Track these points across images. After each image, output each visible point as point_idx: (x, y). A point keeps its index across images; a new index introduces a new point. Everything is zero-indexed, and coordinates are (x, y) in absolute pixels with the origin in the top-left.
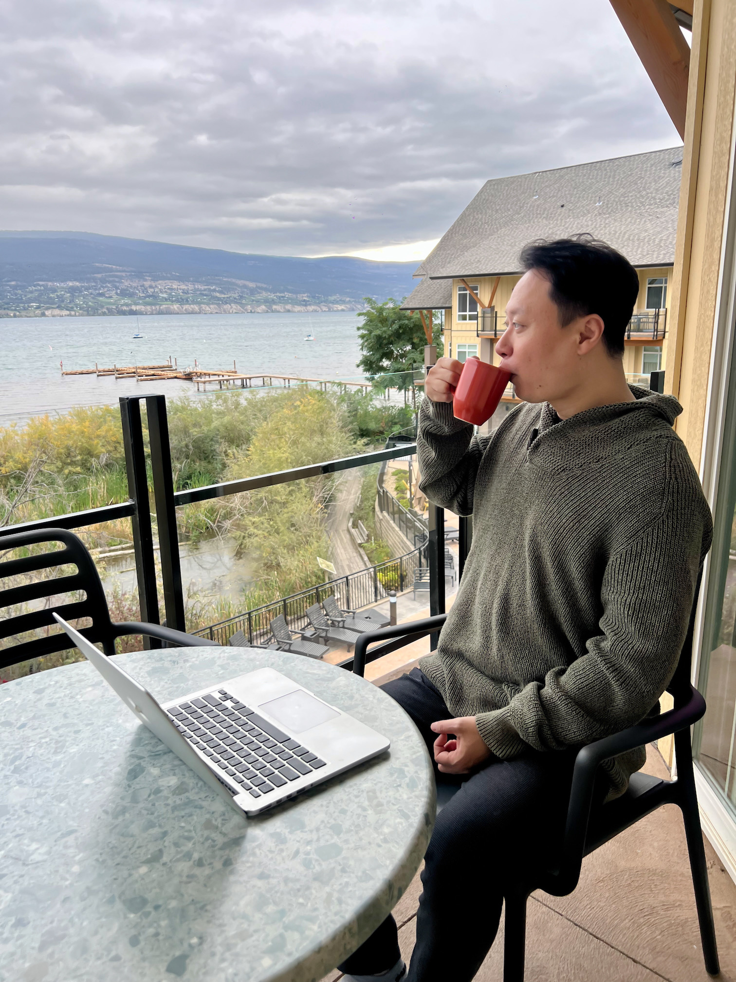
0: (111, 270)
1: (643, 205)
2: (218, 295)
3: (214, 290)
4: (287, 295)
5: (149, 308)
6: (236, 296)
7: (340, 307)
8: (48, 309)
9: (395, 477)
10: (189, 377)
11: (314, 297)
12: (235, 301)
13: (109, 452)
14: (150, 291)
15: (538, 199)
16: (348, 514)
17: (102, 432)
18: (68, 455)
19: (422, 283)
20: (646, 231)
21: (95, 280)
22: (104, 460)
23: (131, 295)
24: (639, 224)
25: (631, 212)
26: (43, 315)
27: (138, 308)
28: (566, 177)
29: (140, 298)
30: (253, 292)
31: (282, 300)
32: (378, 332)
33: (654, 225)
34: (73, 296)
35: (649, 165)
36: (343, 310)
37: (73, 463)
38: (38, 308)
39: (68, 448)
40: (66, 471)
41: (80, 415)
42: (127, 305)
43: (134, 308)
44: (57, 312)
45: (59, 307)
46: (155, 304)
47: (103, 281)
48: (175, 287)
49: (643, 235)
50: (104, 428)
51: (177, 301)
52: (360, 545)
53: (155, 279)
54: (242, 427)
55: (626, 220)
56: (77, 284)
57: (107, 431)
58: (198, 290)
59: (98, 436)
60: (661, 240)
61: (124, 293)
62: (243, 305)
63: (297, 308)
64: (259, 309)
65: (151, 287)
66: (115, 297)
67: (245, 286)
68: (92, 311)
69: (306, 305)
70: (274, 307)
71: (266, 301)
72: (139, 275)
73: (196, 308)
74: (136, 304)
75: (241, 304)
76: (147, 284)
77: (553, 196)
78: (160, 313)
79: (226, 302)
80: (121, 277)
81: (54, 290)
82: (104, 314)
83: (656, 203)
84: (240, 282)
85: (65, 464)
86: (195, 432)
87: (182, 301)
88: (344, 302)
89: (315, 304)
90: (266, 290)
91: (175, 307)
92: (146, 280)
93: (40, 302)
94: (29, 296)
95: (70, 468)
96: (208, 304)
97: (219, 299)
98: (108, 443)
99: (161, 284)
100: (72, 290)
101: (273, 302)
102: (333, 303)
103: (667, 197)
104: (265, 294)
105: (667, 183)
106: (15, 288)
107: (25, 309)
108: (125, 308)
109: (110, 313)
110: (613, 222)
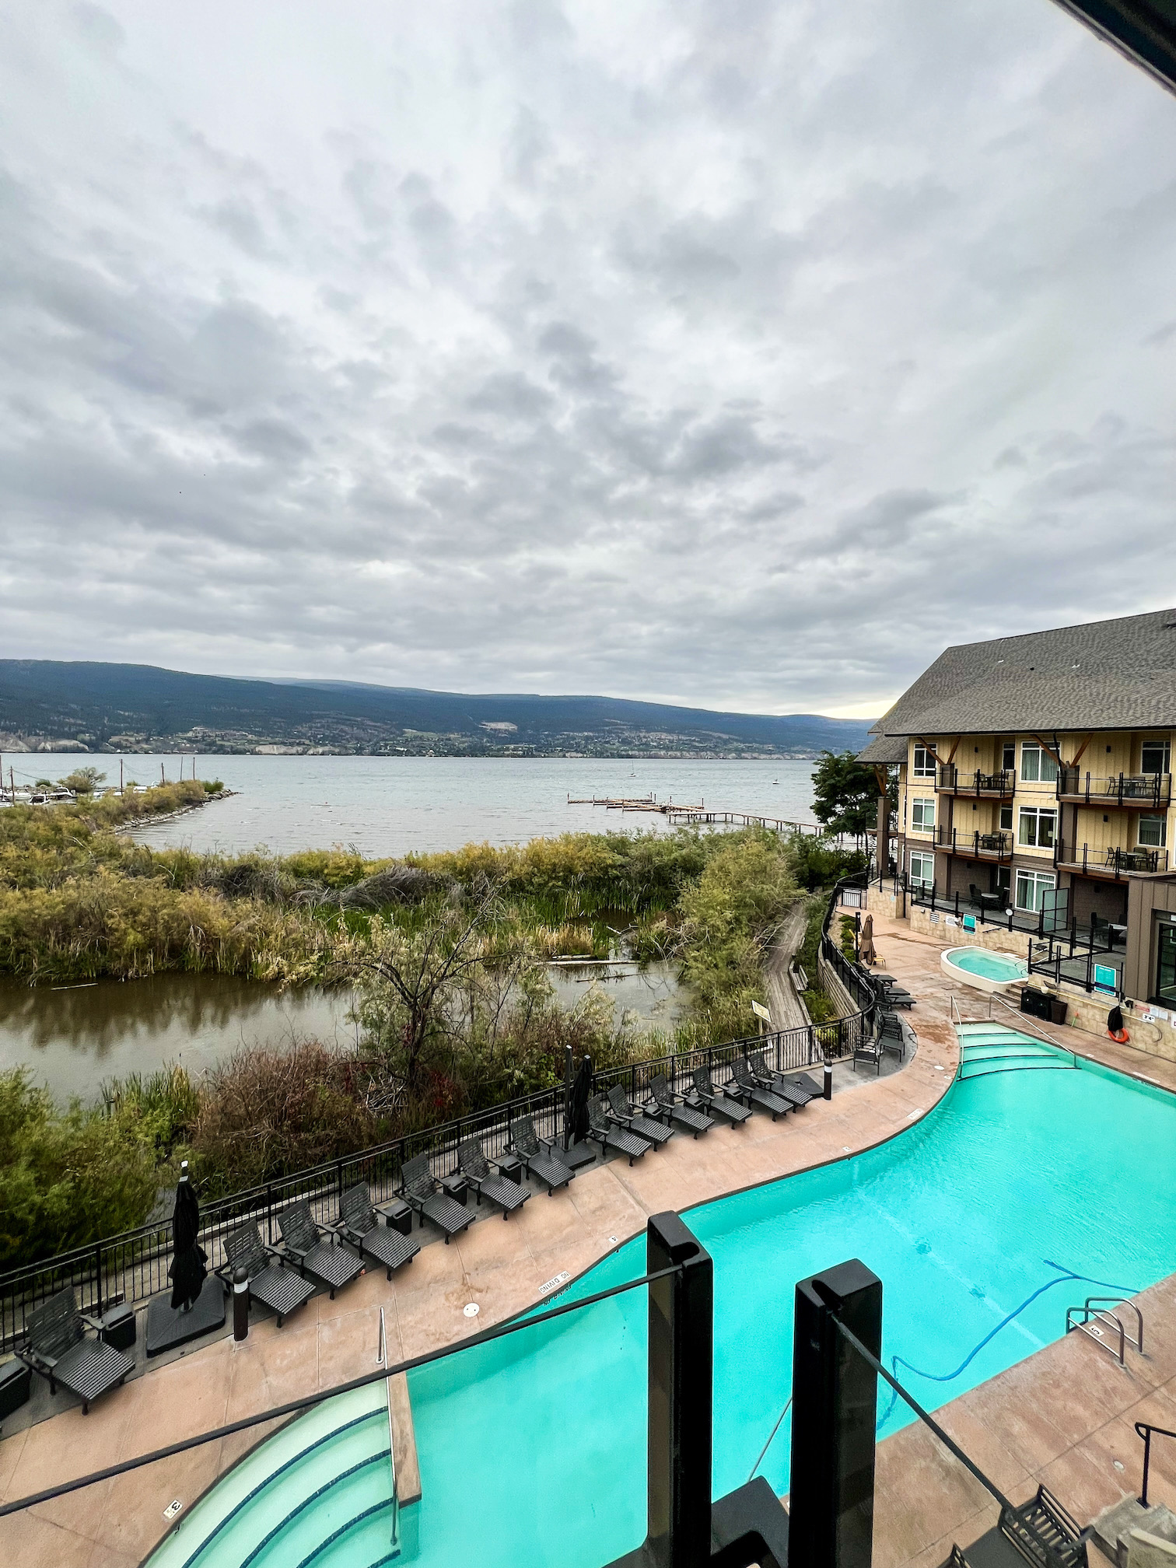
0: (617, 724)
1: (1133, 667)
2: (697, 744)
3: (694, 740)
4: (755, 745)
5: (641, 753)
6: (712, 745)
7: (801, 757)
8: (568, 752)
9: (841, 923)
10: (664, 810)
11: (778, 748)
12: (710, 749)
13: (585, 871)
14: (644, 740)
15: (1004, 663)
16: (790, 957)
17: (582, 854)
18: (554, 871)
19: (877, 739)
20: (1138, 692)
21: (604, 731)
22: (580, 877)
23: (630, 743)
24: (1128, 685)
25: (1116, 673)
26: (564, 756)
27: (634, 752)
28: (1036, 642)
29: (636, 746)
30: (726, 742)
31: (750, 750)
32: (832, 781)
33: (1149, 686)
34: (586, 743)
35: (1137, 627)
36: (803, 759)
37: (557, 878)
38: (561, 751)
39: (554, 865)
40: (550, 884)
41: (567, 839)
42: (625, 750)
43: (630, 753)
44: (574, 754)
45: (576, 751)
46: (647, 751)
47: (610, 732)
48: (663, 737)
49: (1133, 697)
50: (585, 851)
51: (664, 748)
52: (799, 992)
53: (648, 731)
54: (698, 859)
55: (1111, 681)
56: (591, 734)
57: (587, 854)
58: (681, 740)
59: (579, 858)
60: (1159, 702)
61: (624, 742)
62: (716, 753)
63: (763, 756)
64: (730, 756)
65: (645, 737)
66: (617, 744)
67: (720, 738)
68: (599, 755)
69: (771, 754)
70: (743, 755)
71: (736, 750)
72: (637, 727)
73: (679, 754)
74: (632, 750)
75: (715, 752)
76: (642, 735)
77: (1021, 660)
78: (650, 757)
79: (703, 749)
80: (623, 729)
81: (574, 739)
82: (608, 757)
83: (1148, 665)
84: (716, 735)
85: (551, 878)
86: (656, 860)
87: (668, 748)
88: (805, 752)
89: (779, 753)
90: (737, 741)
91: (662, 753)
92: (641, 732)
93: (563, 747)
94: (556, 742)
95: (554, 882)
96: (688, 751)
97: (697, 747)
98: (586, 863)
99: (652, 735)
100: (587, 738)
101: (743, 751)
102: (795, 752)
103: (1162, 658)
104: (735, 744)
105: (1162, 645)
106: (547, 736)
107: (552, 751)
108: (623, 753)
109: (613, 756)
110: (1094, 683)
